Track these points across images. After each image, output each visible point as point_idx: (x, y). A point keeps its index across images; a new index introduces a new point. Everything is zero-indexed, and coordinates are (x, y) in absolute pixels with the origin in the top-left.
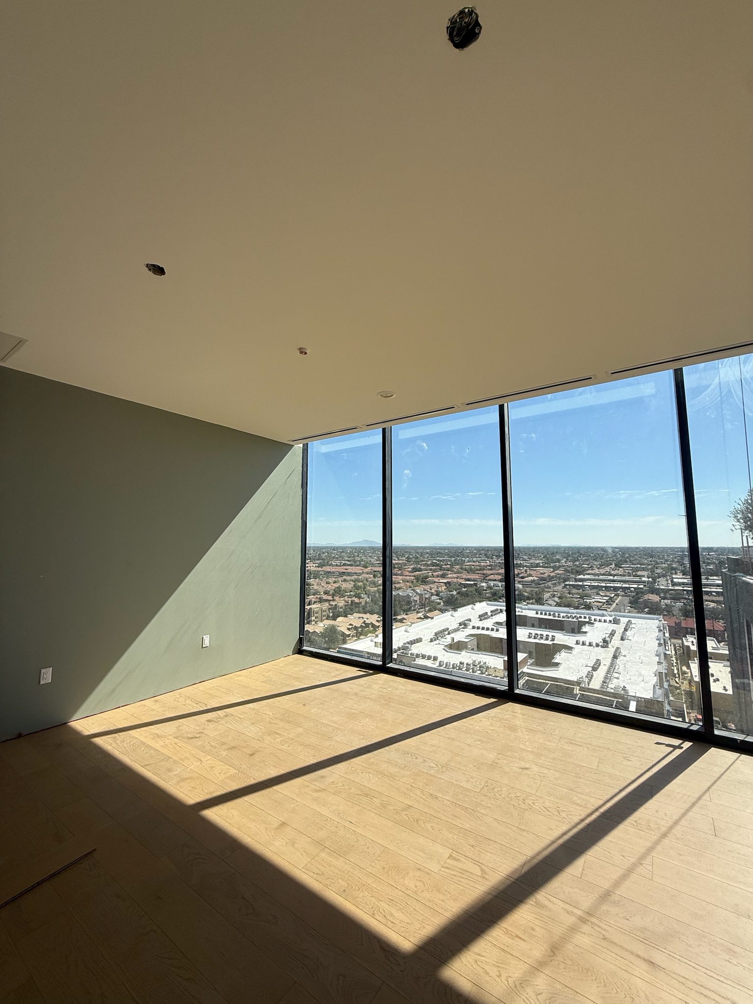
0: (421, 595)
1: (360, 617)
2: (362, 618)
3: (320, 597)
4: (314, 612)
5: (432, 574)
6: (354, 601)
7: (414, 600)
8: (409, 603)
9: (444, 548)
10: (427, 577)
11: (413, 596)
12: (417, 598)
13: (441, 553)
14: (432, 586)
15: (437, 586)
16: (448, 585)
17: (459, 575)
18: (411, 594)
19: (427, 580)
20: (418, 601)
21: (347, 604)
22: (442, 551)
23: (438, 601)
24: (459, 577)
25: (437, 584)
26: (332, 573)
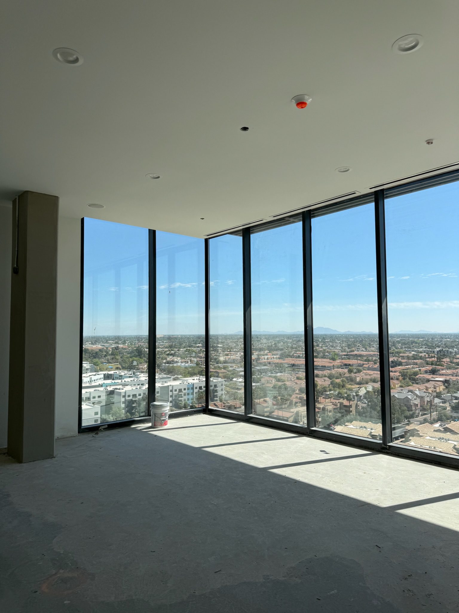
0: (422, 398)
1: (362, 427)
2: (365, 427)
3: (300, 397)
4: (301, 416)
5: (420, 370)
6: (343, 403)
7: (414, 404)
8: (409, 408)
9: (418, 336)
10: (416, 374)
11: (413, 399)
12: (417, 402)
13: (416, 343)
14: (427, 385)
15: (434, 386)
16: (446, 384)
17: (455, 371)
18: (409, 397)
19: (417, 377)
20: (419, 405)
21: (335, 407)
22: (416, 340)
23: (441, 404)
24: (454, 374)
25: (433, 383)
26: (297, 366)
